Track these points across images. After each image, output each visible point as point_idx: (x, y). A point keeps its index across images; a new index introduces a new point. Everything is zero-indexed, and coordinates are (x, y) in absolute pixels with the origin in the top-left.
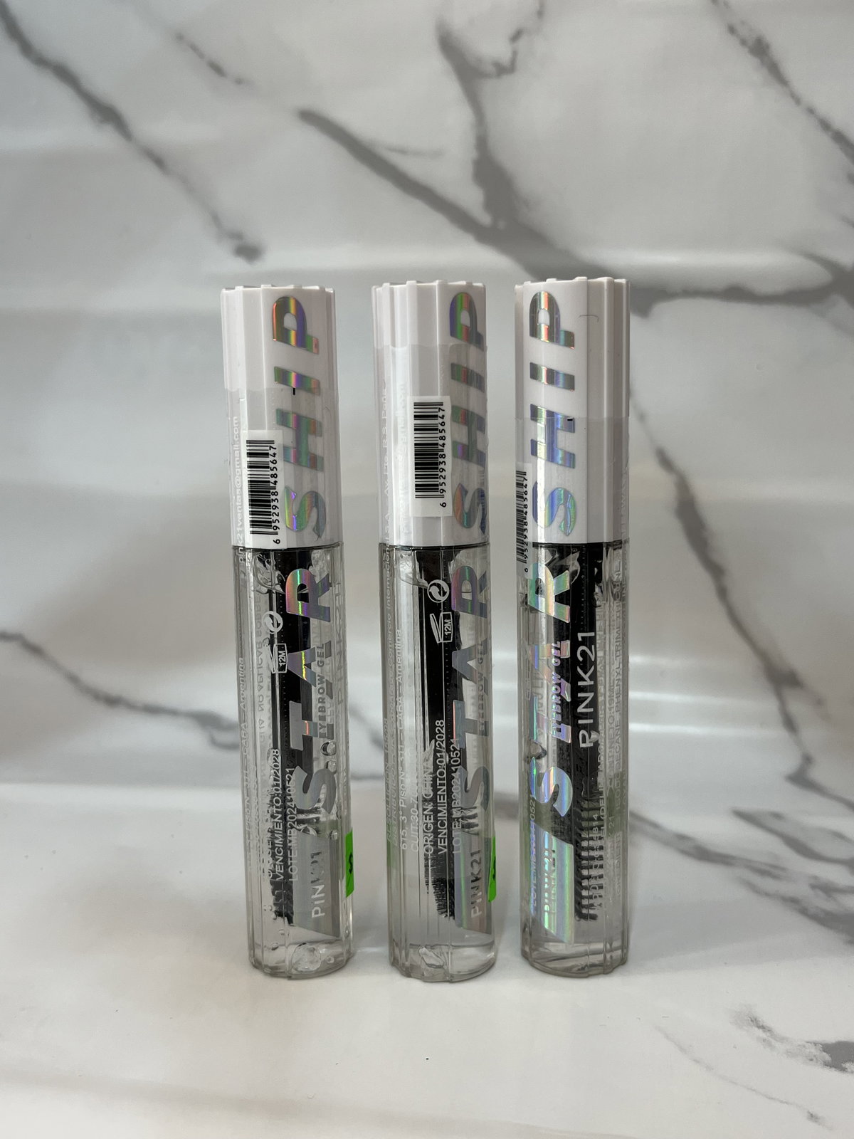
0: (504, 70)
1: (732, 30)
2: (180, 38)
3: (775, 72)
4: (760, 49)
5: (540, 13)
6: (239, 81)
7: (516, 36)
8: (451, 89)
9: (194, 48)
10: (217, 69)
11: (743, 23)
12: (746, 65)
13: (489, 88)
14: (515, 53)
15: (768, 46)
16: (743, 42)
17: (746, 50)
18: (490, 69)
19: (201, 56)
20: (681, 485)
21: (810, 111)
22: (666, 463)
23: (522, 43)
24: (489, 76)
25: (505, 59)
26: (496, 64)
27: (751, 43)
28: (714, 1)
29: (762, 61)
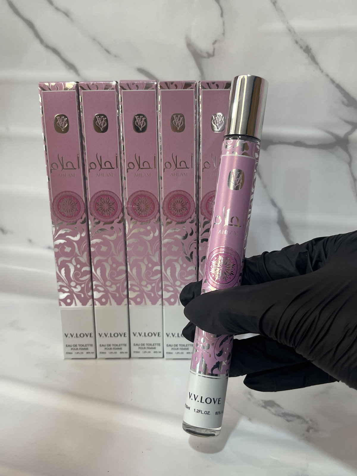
0: (210, 55)
1: (297, 42)
2: (94, 40)
3: (313, 59)
4: (307, 50)
5: (224, 34)
6: (116, 56)
7: (215, 42)
8: (192, 62)
9: (99, 44)
10: (108, 52)
11: (301, 39)
12: (302, 56)
13: (205, 62)
14: (214, 49)
15: (311, 49)
16: (301, 47)
17: (302, 50)
18: (206, 55)
19: (102, 46)
20: (280, 212)
21: (327, 75)
22: (274, 204)
23: (217, 46)
24: (205, 57)
25: (211, 51)
26: (208, 53)
27: (304, 48)
28: (290, 30)
29: (309, 55)
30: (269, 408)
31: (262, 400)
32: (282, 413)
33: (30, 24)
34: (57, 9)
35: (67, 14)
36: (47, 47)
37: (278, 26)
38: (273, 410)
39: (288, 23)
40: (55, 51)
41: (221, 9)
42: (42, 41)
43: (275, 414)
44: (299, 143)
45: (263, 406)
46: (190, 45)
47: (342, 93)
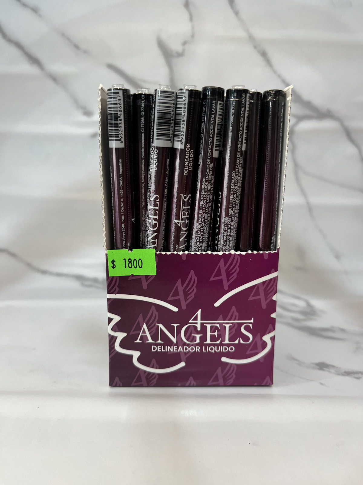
0: (180, 55)
1: (255, 47)
2: (63, 35)
3: (268, 62)
4: (264, 54)
5: (193, 36)
6: (85, 52)
7: (184, 43)
8: (161, 60)
9: (68, 39)
10: (77, 47)
11: (259, 45)
12: (259, 59)
13: (175, 61)
14: (184, 49)
15: (267, 53)
16: (259, 52)
17: (259, 54)
18: (175, 54)
19: (71, 42)
21: (279, 76)
23: (186, 46)
24: (175, 57)
25: (180, 51)
26: (177, 53)
27: (261, 52)
28: (250, 37)
29: (265, 59)
30: (325, 369)
32: (345, 373)
34: (25, 5)
35: (35, 10)
39: (249, 31)
41: (191, 15)
43: (338, 374)
45: (319, 369)
46: (161, 45)
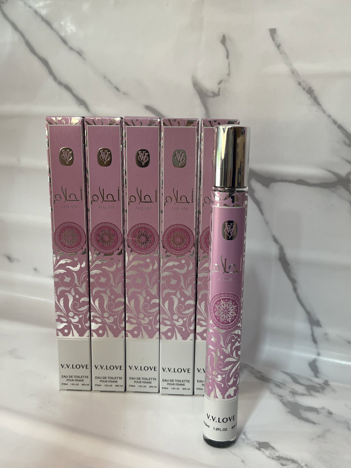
0: (216, 95)
1: (300, 84)
2: (105, 77)
3: (316, 101)
4: (310, 91)
5: (229, 75)
6: (124, 94)
7: (220, 82)
8: (197, 101)
9: (110, 81)
10: (117, 89)
11: (304, 81)
12: (305, 98)
13: (211, 101)
14: (219, 89)
15: (313, 90)
16: (304, 89)
17: (305, 91)
18: (211, 94)
19: (112, 84)
20: (281, 249)
21: (329, 116)
22: (276, 241)
23: (222, 85)
24: (210, 97)
25: (216, 91)
26: (213, 93)
27: (307, 89)
28: (293, 72)
29: (311, 96)
30: (263, 449)
31: (257, 442)
32: (277, 457)
33: (45, 62)
34: (71, 48)
35: (80, 53)
36: (60, 83)
37: (282, 68)
38: (267, 452)
39: (291, 65)
40: (68, 88)
41: (227, 51)
42: (55, 78)
43: (269, 457)
44: (301, 182)
45: (257, 448)
46: (196, 85)
47: (343, 134)
